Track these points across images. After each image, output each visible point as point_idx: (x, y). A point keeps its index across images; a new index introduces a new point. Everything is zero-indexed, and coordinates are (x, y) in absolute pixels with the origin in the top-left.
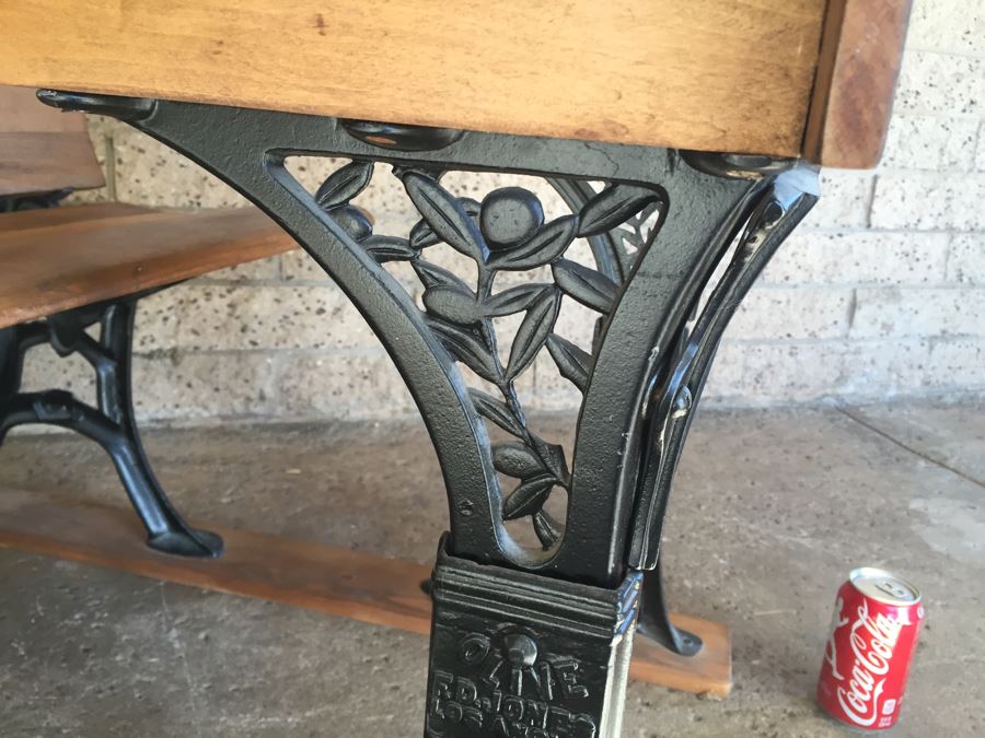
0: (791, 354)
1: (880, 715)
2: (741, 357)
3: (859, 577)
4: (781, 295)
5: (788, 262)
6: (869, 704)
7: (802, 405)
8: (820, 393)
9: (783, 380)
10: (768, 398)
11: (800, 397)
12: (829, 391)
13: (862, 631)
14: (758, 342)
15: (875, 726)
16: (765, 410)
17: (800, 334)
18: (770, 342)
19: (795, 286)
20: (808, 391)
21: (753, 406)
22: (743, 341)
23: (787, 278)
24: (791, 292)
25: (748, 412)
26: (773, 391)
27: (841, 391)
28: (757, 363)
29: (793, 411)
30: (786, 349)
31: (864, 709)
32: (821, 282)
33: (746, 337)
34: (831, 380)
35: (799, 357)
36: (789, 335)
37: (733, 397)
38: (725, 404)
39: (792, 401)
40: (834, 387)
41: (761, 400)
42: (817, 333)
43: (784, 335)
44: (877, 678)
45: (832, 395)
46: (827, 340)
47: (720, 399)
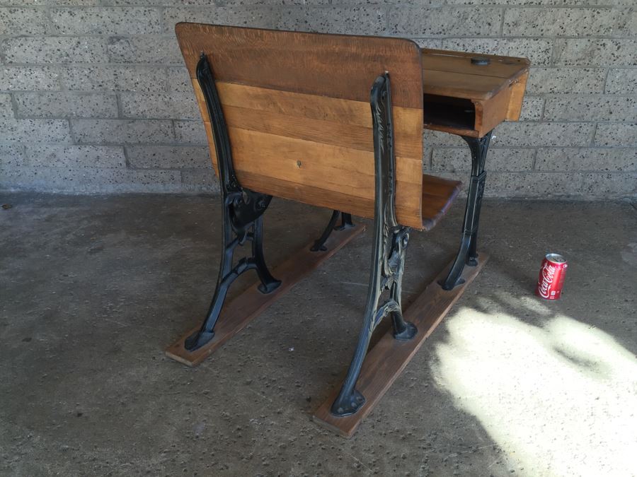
0: (608, 177)
1: (550, 295)
2: (580, 178)
3: (550, 256)
4: (603, 151)
5: (607, 137)
6: (547, 291)
7: (611, 201)
8: (624, 195)
9: (603, 189)
10: (594, 197)
11: (611, 197)
12: (628, 195)
13: (545, 270)
14: (591, 172)
15: (548, 298)
16: (591, 202)
17: (612, 169)
18: (597, 172)
19: (611, 147)
20: (616, 195)
21: (586, 200)
22: (582, 171)
23: (606, 144)
24: (609, 150)
25: (583, 202)
26: (597, 194)
27: (633, 195)
28: (589, 181)
29: (606, 203)
30: (606, 175)
31: (545, 293)
32: (625, 145)
33: (584, 170)
34: (630, 190)
35: (612, 179)
36: (607, 169)
37: (576, 196)
38: (571, 198)
39: (607, 199)
40: (631, 193)
41: (591, 198)
42: (623, 169)
43: (604, 169)
44: (549, 284)
45: (629, 197)
46: (628, 172)
47: (569, 196)
